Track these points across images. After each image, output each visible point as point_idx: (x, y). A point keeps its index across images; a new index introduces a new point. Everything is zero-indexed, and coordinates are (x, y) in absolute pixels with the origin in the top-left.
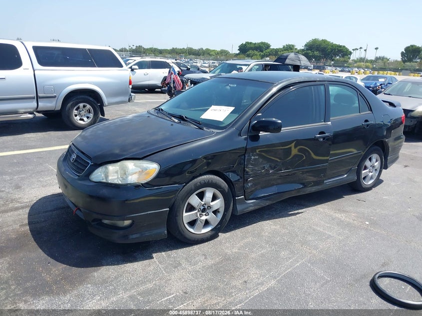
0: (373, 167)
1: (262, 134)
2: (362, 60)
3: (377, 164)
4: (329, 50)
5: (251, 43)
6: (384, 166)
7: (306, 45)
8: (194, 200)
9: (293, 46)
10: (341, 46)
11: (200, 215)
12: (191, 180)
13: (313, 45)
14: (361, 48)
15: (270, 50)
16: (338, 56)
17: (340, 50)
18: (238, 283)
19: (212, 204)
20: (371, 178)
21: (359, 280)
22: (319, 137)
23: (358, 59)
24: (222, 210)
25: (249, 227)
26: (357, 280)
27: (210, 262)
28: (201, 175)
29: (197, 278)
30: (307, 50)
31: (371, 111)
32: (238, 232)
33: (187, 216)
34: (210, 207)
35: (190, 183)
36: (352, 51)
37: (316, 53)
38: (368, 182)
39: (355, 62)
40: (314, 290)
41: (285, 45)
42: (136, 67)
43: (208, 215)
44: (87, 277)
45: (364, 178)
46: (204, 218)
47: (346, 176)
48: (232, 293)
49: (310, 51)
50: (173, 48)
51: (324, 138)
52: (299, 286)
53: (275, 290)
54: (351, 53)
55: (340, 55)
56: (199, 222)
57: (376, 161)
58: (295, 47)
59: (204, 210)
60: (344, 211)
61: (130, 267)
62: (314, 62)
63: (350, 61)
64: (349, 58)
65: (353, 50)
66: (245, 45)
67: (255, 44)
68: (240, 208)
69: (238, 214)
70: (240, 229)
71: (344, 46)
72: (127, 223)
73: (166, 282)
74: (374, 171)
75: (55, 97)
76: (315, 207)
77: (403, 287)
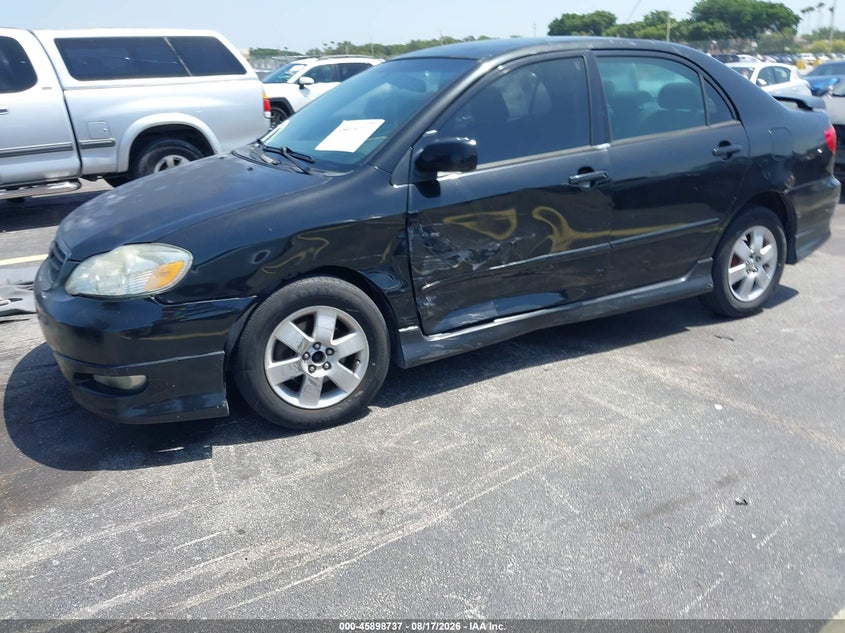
0: (758, 258)
1: (443, 177)
2: (824, 33)
3: (768, 251)
4: (749, 18)
5: (574, 16)
6: (789, 255)
7: (695, 10)
8: (289, 332)
9: (666, 14)
10: (772, 6)
11: (310, 366)
12: (276, 289)
13: (710, 9)
14: (821, 5)
15: (616, 28)
16: (768, 27)
17: (773, 14)
18: (362, 514)
19: (334, 343)
20: (755, 285)
21: (648, 516)
22: (580, 181)
23: (814, 32)
24: (365, 358)
25: (440, 395)
26: (643, 516)
27: (323, 468)
28: (301, 276)
29: (278, 502)
30: (699, 19)
31: (739, 119)
32: (411, 407)
33: (275, 370)
34: (332, 350)
35: (273, 296)
36: (801, 15)
37: (720, 26)
38: (747, 294)
39: (809, 39)
40: (532, 536)
41: (648, 13)
42: (311, 80)
43: (330, 367)
44: (56, 494)
45: (737, 286)
46: (320, 373)
47: (683, 279)
48: (341, 534)
49: (704, 23)
50: (413, 41)
51: (593, 182)
52: (500, 526)
53: (440, 533)
54: (797, 20)
55: (773, 26)
56: (307, 383)
57: (764, 245)
58: (671, 17)
59: (318, 357)
60: (674, 362)
61: (150, 475)
62: (715, 48)
63: (798, 38)
64: (795, 32)
65: (803, 12)
66: (562, 21)
67: (583, 17)
68: (409, 353)
69: (407, 367)
70: (418, 401)
71: (781, 5)
72: (137, 380)
73: (210, 509)
74: (761, 269)
75: (112, 144)
76: (608, 355)
77: (754, 536)
